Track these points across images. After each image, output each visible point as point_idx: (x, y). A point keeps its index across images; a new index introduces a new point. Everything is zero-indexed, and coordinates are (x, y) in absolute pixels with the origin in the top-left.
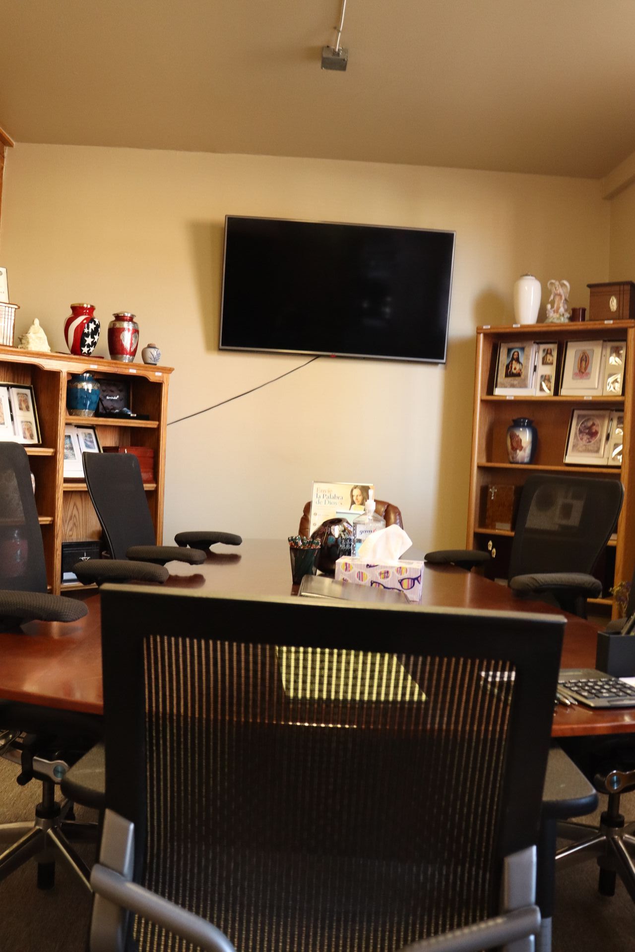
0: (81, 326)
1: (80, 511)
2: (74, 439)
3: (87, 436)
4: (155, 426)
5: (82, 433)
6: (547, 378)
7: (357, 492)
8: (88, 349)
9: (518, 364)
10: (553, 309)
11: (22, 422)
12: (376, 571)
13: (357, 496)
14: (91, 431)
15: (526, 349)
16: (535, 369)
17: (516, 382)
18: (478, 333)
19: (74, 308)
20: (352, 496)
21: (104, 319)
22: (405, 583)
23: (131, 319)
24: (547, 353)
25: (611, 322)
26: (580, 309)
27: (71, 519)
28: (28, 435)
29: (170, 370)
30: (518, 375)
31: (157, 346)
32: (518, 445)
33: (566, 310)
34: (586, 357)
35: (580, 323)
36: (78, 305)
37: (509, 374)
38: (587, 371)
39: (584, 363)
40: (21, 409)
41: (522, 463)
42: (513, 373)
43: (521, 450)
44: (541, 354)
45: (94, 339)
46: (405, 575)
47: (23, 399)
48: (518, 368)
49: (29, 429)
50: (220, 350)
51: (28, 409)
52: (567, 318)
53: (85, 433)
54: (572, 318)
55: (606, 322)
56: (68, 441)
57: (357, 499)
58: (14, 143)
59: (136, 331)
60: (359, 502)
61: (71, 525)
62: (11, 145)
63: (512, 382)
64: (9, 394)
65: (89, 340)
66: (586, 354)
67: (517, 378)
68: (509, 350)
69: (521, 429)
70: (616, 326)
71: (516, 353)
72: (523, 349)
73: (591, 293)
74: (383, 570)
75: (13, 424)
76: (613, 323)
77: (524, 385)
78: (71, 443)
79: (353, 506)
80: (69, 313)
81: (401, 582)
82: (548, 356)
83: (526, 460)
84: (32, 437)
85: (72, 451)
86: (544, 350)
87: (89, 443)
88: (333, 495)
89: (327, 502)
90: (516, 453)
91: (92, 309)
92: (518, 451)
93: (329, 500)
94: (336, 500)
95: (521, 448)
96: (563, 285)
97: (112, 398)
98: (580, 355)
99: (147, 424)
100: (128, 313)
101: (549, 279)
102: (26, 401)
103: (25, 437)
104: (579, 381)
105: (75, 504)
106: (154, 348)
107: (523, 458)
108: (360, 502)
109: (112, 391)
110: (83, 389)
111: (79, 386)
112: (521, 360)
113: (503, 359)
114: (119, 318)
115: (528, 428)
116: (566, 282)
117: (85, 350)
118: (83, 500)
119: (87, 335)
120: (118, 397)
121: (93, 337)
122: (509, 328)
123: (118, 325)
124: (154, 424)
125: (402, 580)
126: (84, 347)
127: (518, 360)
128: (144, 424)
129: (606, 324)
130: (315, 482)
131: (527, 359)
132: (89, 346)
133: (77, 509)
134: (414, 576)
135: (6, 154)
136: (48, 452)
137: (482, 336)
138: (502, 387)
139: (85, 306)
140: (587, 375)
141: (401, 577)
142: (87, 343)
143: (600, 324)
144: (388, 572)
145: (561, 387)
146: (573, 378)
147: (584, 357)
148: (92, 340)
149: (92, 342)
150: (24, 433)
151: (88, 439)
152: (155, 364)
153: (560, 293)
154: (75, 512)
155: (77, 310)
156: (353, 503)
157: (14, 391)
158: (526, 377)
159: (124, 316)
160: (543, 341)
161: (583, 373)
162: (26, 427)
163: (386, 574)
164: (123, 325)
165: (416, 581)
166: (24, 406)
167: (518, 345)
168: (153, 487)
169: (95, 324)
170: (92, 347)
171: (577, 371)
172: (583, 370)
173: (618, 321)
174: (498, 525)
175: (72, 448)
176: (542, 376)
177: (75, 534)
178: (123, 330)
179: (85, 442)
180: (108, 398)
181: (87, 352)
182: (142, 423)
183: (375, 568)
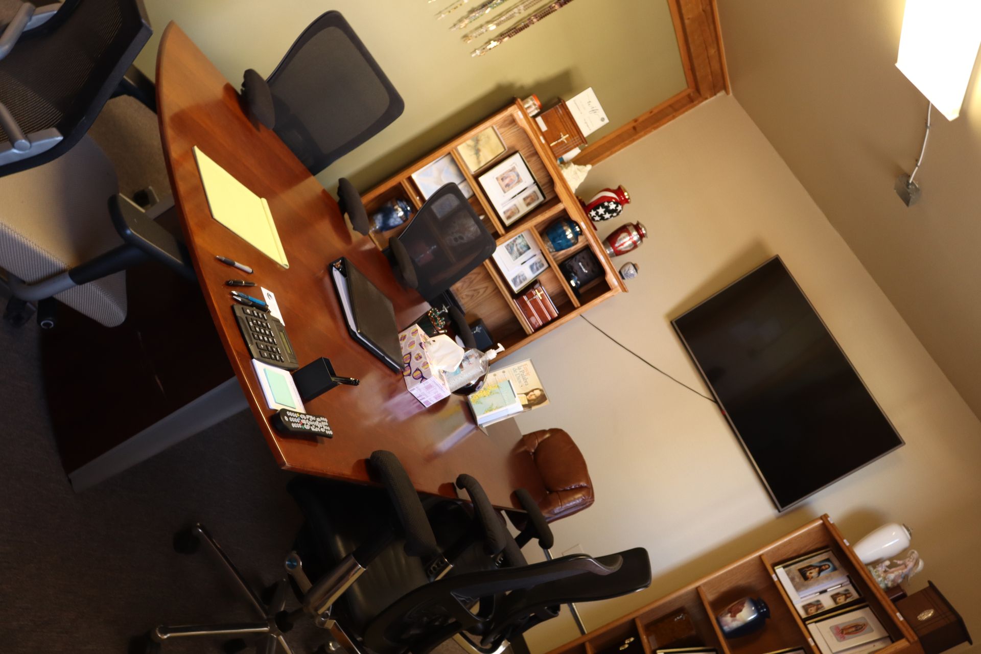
0: (609, 200)
1: (485, 295)
2: (529, 253)
3: (540, 264)
4: (576, 306)
5: (539, 259)
6: (820, 606)
7: (538, 393)
8: (595, 215)
9: (817, 573)
10: (887, 569)
11: (515, 205)
12: (419, 351)
13: (534, 394)
14: (546, 265)
15: (836, 572)
16: (822, 592)
17: (797, 580)
18: (821, 518)
19: (619, 188)
20: (533, 391)
21: (627, 215)
22: (418, 372)
23: (642, 236)
24: (845, 595)
25: (902, 619)
26: (902, 590)
27: (475, 290)
28: (508, 214)
29: (624, 290)
30: (806, 578)
31: (638, 271)
32: (734, 612)
33: (893, 581)
34: (860, 629)
35: (888, 600)
36: (623, 189)
37: (803, 573)
38: (846, 636)
39: (854, 629)
40: (525, 199)
41: (721, 627)
42: (805, 574)
43: (731, 616)
44: (841, 590)
45: (605, 214)
46: (423, 370)
47: (533, 197)
48: (813, 575)
49: (513, 214)
50: (671, 323)
51: (528, 204)
52: (886, 585)
53: (541, 261)
54: (888, 590)
55: (898, 614)
56: (525, 249)
57: (531, 395)
58: (731, 94)
59: (635, 245)
60: (530, 397)
61: (470, 293)
62: (727, 93)
63: (796, 577)
64: (530, 186)
65: (601, 211)
66: (864, 627)
67: (802, 579)
68: (828, 560)
69: (753, 608)
70: (900, 626)
71: (827, 566)
72: (835, 569)
73: (925, 590)
74: (421, 354)
75: (510, 200)
76: (901, 622)
77: (798, 588)
78: (525, 252)
79: (524, 395)
80: (615, 187)
81: (418, 370)
82: (844, 596)
83: (726, 628)
84: (509, 218)
85: (518, 255)
86: (847, 590)
87: (535, 267)
88: (527, 377)
89: (518, 376)
90: (727, 614)
91: (627, 201)
92: (729, 615)
93: (521, 376)
94: (523, 382)
95: (734, 616)
96: (916, 564)
97: (582, 267)
98: (861, 622)
99: (573, 297)
100: (645, 229)
101: (914, 549)
102: (533, 200)
103: (505, 213)
104: (831, 633)
105: (487, 287)
106: (636, 270)
107: (727, 625)
108: (530, 399)
109: (588, 265)
110: (564, 232)
111: (565, 228)
112: (822, 574)
113: (816, 560)
114: (637, 227)
115: (758, 615)
116: (921, 564)
117: (593, 213)
118: (494, 293)
119: (603, 206)
120: (586, 271)
121: (605, 212)
122: (840, 537)
123: (631, 228)
124: (576, 303)
125: (419, 370)
126: (594, 211)
127: (819, 573)
128: (571, 294)
129: (896, 616)
130: (531, 361)
131: (827, 578)
132: (597, 213)
133: (485, 292)
134: (424, 375)
135: (719, 95)
136: (500, 230)
137: (821, 522)
138: (786, 572)
139: (626, 194)
140: (841, 638)
141: (421, 368)
142: (598, 210)
143: (893, 610)
144: (421, 357)
145: (816, 622)
146: (831, 628)
147: (860, 627)
148: (603, 213)
149: (602, 215)
150: (508, 211)
151: (538, 265)
152: (623, 278)
153: (908, 565)
154: (482, 291)
155: (619, 191)
156: (527, 394)
157: (535, 188)
158: (807, 587)
159: (641, 229)
160: (856, 585)
161: (842, 633)
162: (513, 210)
163: (419, 357)
164: (633, 232)
165: (421, 379)
166: (528, 200)
167: (837, 564)
168: (529, 332)
169: (616, 207)
170: (599, 216)
171: (841, 627)
172: (844, 632)
173: (906, 624)
174: (652, 638)
175: (521, 254)
176: (818, 601)
177: (466, 300)
178: (630, 234)
179: (533, 264)
180: (580, 264)
181: (592, 216)
182: (570, 292)
183: (421, 348)
